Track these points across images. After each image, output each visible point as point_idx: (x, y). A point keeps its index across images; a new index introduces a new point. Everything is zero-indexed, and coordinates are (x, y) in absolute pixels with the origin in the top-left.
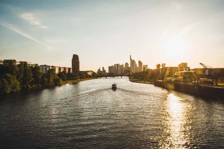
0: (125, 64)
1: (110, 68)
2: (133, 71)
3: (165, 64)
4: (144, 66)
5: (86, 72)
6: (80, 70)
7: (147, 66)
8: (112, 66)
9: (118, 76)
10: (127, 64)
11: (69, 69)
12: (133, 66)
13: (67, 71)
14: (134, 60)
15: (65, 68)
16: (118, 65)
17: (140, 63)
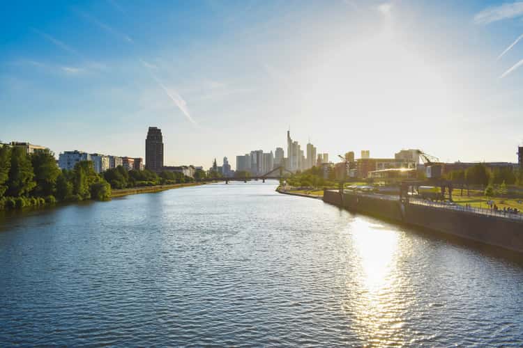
0: (276, 152)
1: (240, 159)
2: (293, 168)
3: (368, 152)
4: (320, 155)
5: (180, 168)
6: (164, 165)
7: (326, 155)
8: (247, 155)
9: (256, 179)
10: (279, 151)
11: (138, 161)
12: (294, 155)
13: (131, 165)
14: (296, 143)
15: (125, 160)
16: (258, 153)
17: (311, 149)
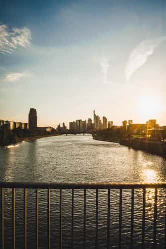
0: (88, 121)
1: (71, 124)
2: (97, 128)
3: (132, 121)
4: (109, 122)
5: (45, 128)
6: (38, 126)
7: (112, 122)
8: (74, 122)
9: (80, 133)
10: (90, 120)
11: (26, 124)
12: (97, 122)
13: (23, 126)
14: (98, 116)
15: (21, 124)
16: (80, 121)
17: (104, 118)
